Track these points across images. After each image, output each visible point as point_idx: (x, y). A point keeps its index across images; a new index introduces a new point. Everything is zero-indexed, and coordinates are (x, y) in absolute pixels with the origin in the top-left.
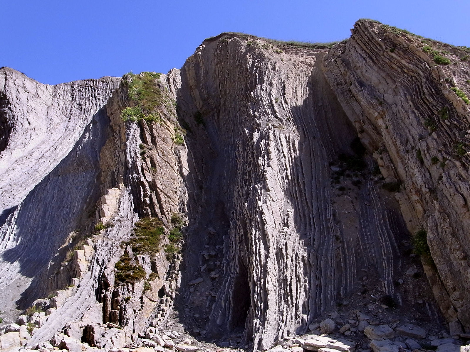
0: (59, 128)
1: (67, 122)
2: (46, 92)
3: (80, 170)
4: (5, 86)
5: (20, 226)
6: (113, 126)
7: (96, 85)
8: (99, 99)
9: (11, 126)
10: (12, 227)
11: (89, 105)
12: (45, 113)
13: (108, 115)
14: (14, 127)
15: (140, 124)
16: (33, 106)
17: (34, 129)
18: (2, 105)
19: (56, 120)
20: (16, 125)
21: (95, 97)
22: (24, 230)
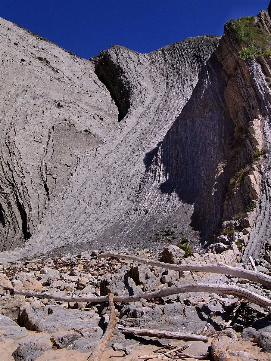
0: (161, 86)
1: (166, 81)
2: (145, 60)
3: (205, 111)
4: (117, 59)
5: (164, 164)
6: (226, 70)
7: (181, 46)
8: (186, 57)
9: (128, 89)
10: (159, 166)
11: (179, 63)
12: (148, 75)
13: (219, 61)
14: (131, 90)
15: (259, 61)
16: (140, 71)
17: (145, 89)
18: (118, 74)
19: (158, 80)
20: (132, 88)
21: (183, 57)
22: (169, 167)
